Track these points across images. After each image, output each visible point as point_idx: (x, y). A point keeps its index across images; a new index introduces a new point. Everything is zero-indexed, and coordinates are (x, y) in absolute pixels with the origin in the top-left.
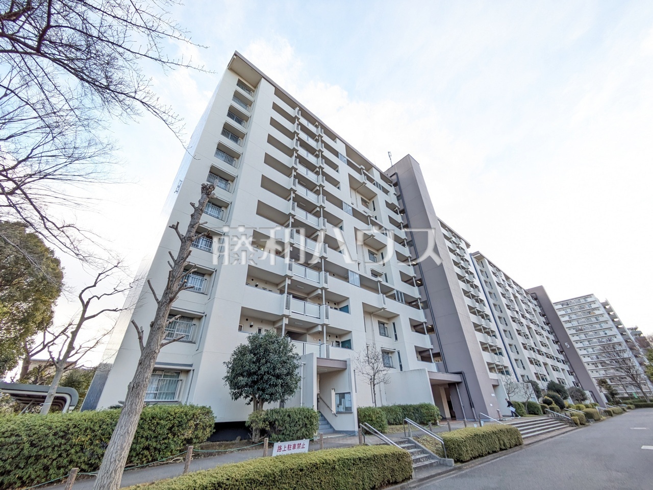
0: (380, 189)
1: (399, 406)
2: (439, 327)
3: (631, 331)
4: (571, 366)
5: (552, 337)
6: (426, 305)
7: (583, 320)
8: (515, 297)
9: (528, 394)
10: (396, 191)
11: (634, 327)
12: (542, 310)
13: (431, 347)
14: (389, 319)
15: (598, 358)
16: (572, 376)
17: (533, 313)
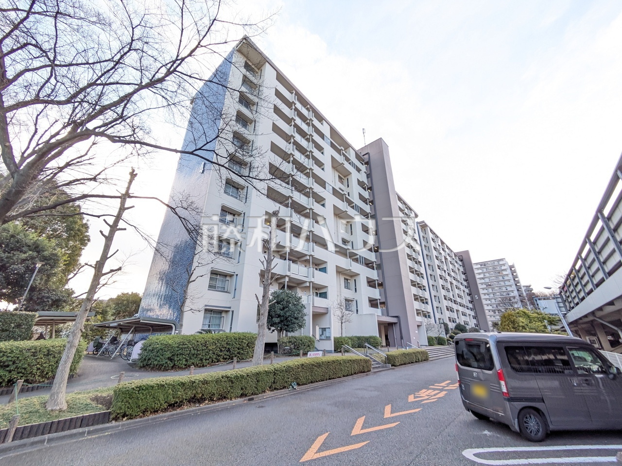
0: (354, 168)
1: (356, 337)
2: (387, 284)
3: (525, 288)
4: (476, 313)
5: (467, 291)
6: (379, 267)
7: (493, 278)
8: (446, 259)
9: (440, 331)
10: (366, 170)
11: (528, 285)
12: (465, 269)
13: (379, 298)
14: (352, 276)
15: (497, 307)
16: (475, 320)
17: (457, 272)
